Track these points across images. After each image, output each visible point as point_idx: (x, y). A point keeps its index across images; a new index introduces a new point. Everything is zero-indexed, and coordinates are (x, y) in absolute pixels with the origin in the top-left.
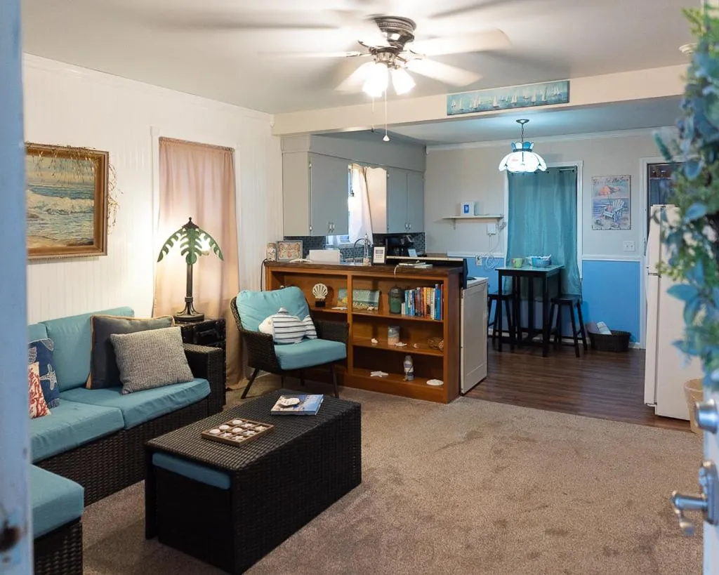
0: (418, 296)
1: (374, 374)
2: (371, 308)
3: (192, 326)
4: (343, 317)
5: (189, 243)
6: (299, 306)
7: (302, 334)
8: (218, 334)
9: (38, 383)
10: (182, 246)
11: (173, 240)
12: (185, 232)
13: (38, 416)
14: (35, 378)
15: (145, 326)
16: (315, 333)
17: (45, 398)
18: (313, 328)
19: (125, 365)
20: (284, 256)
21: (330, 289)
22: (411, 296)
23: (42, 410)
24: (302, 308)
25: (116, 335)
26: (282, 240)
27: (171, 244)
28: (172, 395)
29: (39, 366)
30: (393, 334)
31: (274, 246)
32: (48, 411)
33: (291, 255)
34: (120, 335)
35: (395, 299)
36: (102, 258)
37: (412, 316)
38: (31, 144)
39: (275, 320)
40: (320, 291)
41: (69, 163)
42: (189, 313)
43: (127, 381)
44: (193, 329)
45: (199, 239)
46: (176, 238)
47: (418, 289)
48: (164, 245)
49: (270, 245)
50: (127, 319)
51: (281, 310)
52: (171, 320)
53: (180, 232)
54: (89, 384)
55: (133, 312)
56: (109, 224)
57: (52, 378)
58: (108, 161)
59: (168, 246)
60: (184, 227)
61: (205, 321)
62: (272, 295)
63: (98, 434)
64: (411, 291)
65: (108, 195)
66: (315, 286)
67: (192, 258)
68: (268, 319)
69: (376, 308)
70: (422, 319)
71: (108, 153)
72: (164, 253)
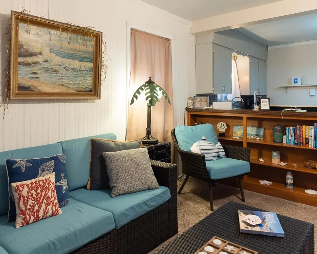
0: (298, 132)
1: (263, 182)
2: (258, 138)
3: (153, 147)
4: (240, 143)
5: (150, 92)
6: (213, 136)
7: (217, 154)
8: (167, 153)
9: (53, 189)
10: (146, 94)
11: (140, 90)
12: (147, 86)
13: (53, 215)
14: (52, 185)
15: (124, 147)
16: (225, 154)
17: (58, 201)
18: (223, 150)
19: (113, 174)
20: (198, 106)
21: (228, 126)
22: (292, 132)
23: (56, 210)
24: (214, 137)
25: (106, 152)
26: (195, 96)
27: (139, 93)
28: (147, 201)
29: (55, 175)
30: (276, 156)
31: (192, 99)
32: (60, 212)
33: (202, 105)
34: (109, 153)
35: (278, 134)
36: (97, 101)
37: (292, 145)
38: (55, 21)
39: (201, 144)
40: (222, 127)
41: (79, 37)
42: (148, 138)
43: (114, 187)
44: (152, 149)
45: (156, 90)
46: (142, 89)
47: (298, 126)
48: (135, 94)
49: (189, 99)
50: (113, 142)
51: (203, 138)
52: (140, 143)
53: (144, 85)
54: (88, 187)
55: (116, 137)
56: (102, 79)
57: (64, 183)
58: (102, 38)
59: (137, 94)
60: (146, 83)
61: (159, 144)
62: (196, 128)
63: (97, 236)
64: (291, 128)
65: (101, 61)
66: (219, 124)
67: (153, 102)
68: (196, 144)
69: (262, 139)
70: (302, 147)
71: (102, 33)
72: (134, 98)
